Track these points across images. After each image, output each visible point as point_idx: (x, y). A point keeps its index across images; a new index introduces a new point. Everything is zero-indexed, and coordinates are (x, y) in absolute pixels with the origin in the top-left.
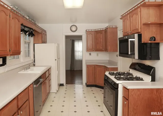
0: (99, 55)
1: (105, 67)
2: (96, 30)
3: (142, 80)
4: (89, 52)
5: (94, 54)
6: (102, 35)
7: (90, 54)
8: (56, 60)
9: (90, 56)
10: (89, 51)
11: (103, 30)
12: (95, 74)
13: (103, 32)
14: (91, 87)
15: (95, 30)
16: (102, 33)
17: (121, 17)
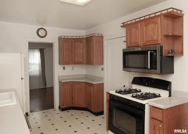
0: (75, 68)
1: (87, 83)
2: (74, 37)
3: (159, 96)
4: (63, 66)
5: (69, 68)
6: (82, 44)
7: (64, 68)
8: (22, 79)
9: (64, 70)
10: (63, 64)
11: (83, 38)
12: (72, 94)
13: (84, 41)
14: (68, 111)
15: (72, 38)
16: (82, 42)
17: (122, 24)
